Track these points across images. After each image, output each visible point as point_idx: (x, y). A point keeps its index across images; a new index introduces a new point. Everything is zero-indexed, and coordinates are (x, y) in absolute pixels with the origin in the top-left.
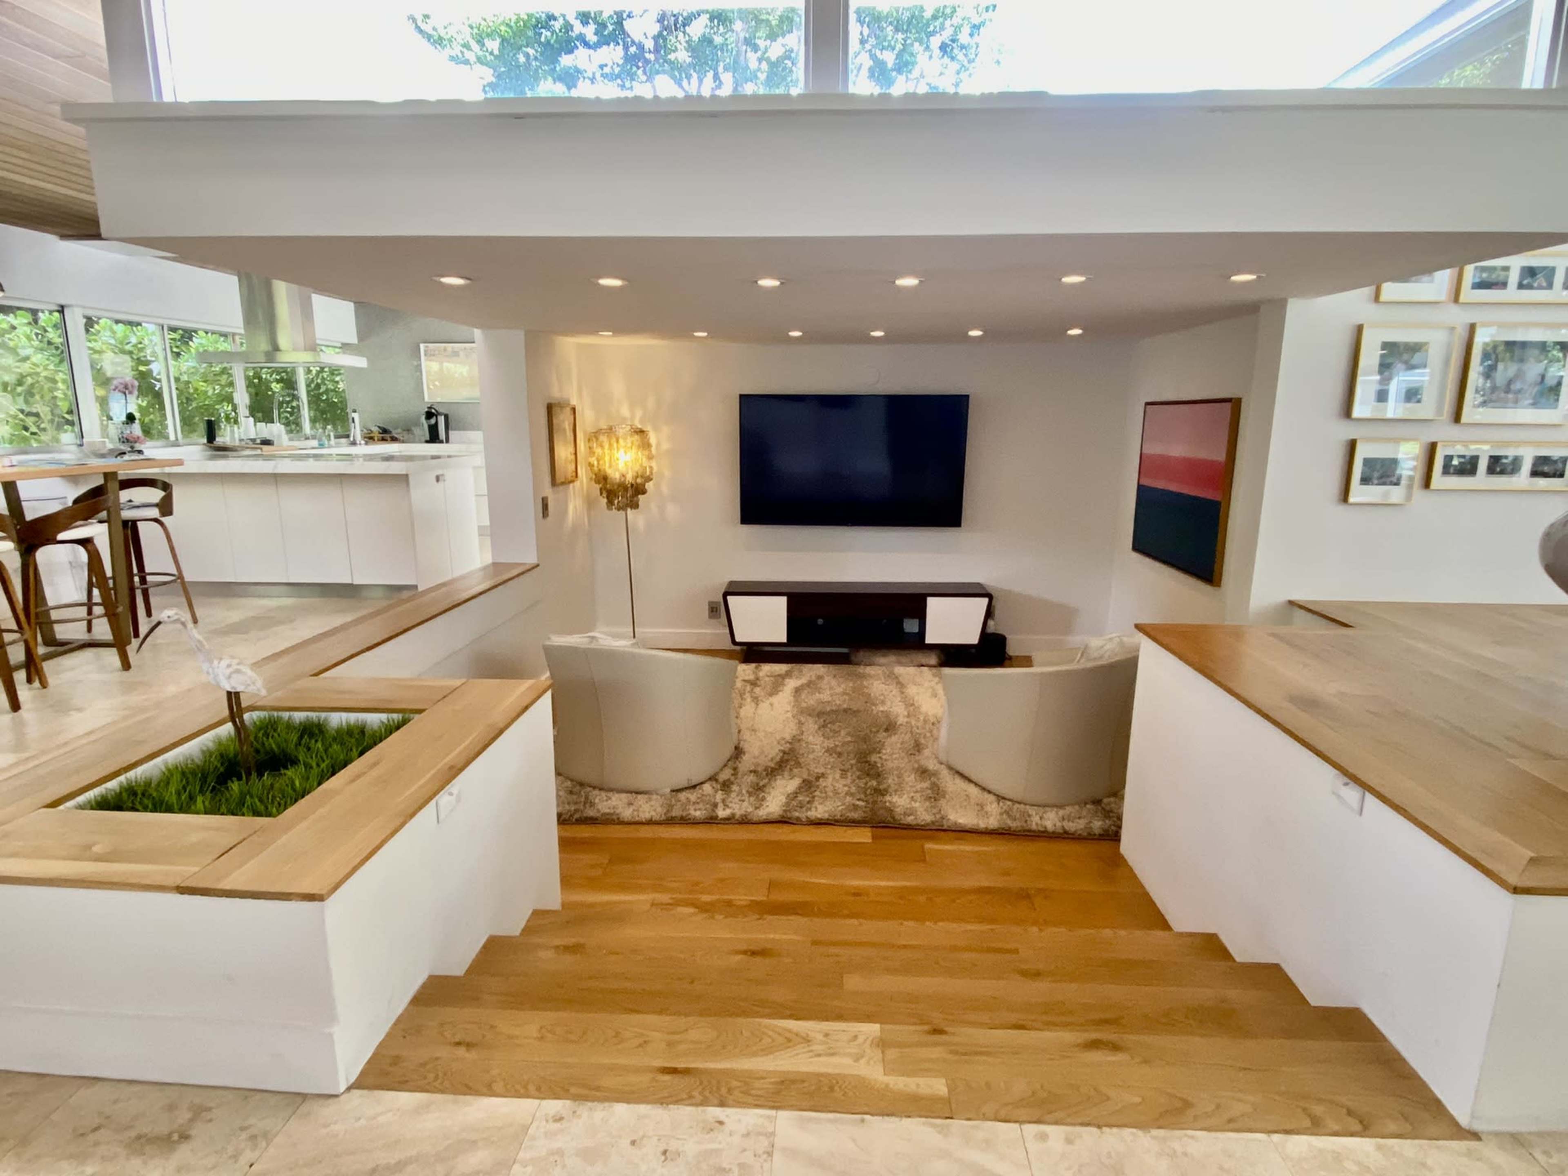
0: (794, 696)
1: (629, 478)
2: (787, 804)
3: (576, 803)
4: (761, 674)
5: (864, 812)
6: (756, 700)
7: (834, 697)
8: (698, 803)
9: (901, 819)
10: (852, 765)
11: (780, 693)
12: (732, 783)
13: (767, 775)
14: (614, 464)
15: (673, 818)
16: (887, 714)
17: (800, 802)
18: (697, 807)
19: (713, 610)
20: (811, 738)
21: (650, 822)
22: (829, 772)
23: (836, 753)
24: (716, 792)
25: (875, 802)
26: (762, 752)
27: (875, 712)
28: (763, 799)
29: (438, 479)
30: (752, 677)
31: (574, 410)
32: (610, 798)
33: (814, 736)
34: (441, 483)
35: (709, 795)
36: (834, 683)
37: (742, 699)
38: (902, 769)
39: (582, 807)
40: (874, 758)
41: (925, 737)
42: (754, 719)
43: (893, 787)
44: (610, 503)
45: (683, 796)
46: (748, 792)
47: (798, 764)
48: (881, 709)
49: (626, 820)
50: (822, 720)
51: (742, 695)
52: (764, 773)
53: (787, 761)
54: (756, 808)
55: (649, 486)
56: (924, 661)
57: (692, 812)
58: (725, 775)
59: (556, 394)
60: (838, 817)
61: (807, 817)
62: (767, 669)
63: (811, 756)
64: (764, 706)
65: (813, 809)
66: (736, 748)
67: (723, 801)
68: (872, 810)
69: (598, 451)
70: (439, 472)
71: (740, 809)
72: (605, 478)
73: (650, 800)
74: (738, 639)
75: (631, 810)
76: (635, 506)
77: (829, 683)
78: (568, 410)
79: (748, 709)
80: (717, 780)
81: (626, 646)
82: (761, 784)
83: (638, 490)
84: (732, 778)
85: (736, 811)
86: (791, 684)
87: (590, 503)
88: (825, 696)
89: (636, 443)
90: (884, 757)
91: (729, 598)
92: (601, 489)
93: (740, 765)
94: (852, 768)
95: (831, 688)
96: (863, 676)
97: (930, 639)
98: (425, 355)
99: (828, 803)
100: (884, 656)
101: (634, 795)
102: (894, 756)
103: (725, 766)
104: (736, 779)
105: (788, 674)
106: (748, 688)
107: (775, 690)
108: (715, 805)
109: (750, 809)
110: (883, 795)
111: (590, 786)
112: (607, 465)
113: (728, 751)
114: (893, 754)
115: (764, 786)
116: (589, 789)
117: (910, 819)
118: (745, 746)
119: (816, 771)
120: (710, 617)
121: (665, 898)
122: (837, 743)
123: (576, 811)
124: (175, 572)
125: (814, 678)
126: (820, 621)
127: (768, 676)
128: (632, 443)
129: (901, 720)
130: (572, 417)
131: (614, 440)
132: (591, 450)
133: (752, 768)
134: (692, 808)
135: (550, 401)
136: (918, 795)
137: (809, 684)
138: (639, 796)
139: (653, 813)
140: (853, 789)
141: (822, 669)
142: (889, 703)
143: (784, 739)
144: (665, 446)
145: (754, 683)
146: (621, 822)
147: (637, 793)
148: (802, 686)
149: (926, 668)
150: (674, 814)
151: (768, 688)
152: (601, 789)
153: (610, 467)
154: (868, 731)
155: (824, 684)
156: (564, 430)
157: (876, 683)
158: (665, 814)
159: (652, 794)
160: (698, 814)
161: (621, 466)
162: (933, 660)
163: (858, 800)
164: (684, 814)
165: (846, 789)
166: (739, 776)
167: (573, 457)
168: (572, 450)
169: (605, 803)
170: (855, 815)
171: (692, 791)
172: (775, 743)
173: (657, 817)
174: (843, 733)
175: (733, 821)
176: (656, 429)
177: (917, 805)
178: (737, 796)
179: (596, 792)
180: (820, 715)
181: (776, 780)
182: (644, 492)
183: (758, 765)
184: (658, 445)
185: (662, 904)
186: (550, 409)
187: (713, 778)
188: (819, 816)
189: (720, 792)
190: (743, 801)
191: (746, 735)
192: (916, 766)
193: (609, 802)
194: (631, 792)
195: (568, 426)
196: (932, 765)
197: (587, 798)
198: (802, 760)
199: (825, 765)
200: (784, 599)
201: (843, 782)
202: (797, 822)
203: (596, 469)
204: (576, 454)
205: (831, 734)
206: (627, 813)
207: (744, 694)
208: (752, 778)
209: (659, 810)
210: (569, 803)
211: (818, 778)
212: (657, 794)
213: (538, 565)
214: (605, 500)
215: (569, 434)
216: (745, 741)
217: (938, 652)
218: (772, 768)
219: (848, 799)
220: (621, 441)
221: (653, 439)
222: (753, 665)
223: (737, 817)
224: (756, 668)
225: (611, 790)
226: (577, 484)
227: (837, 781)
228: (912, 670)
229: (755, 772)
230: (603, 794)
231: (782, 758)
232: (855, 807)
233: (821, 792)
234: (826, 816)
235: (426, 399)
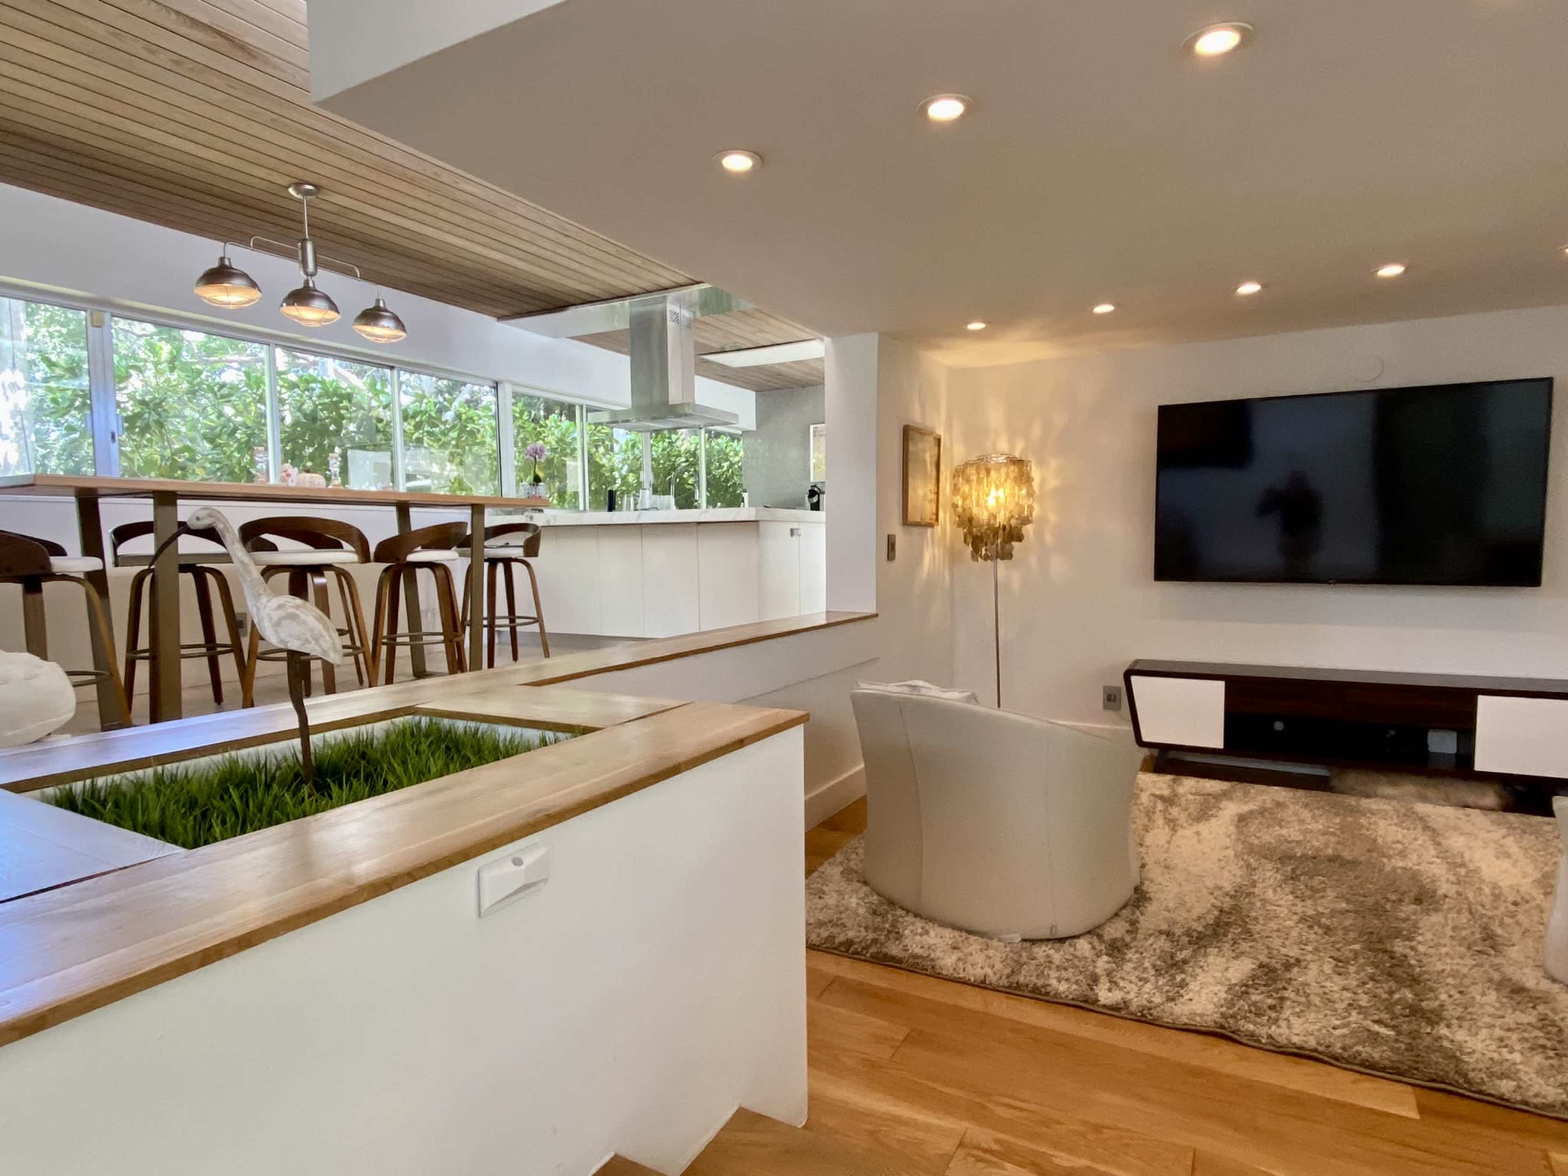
0: (1237, 827)
1: (1001, 519)
2: (1231, 1004)
3: (876, 929)
4: (1181, 790)
5: (1392, 1049)
6: (1173, 824)
7: (1308, 836)
8: (1066, 969)
9: (1483, 1083)
10: (1356, 953)
11: (1213, 820)
12: (1127, 946)
13: (1190, 943)
14: (982, 501)
15: (1018, 986)
16: (1415, 876)
17: (1255, 1004)
18: (1064, 974)
19: (1111, 699)
20: (1270, 894)
21: (982, 985)
22: (1309, 957)
23: (1320, 926)
24: (1098, 956)
25: (1415, 1035)
26: (1183, 904)
27: (1388, 868)
28: (1183, 985)
29: (792, 532)
30: (1166, 792)
31: (938, 441)
32: (927, 933)
33: (1275, 891)
34: (795, 538)
35: (1086, 958)
36: (1306, 814)
37: (1150, 820)
38: (1465, 976)
39: (883, 937)
40: (1399, 947)
41: (1502, 924)
42: (1167, 851)
43: (1452, 1011)
44: (976, 551)
45: (1040, 951)
46: (1154, 966)
47: (1248, 934)
48: (1401, 864)
49: (945, 972)
50: (1289, 868)
51: (1149, 814)
52: (1185, 939)
53: (1228, 924)
54: (1171, 999)
55: (1028, 530)
56: (1471, 800)
57: (1053, 982)
58: (1116, 930)
59: (916, 417)
60: (1337, 1049)
61: (1270, 1037)
62: (1189, 784)
63: (1273, 925)
64: (1187, 833)
65: (1283, 1024)
66: (1136, 889)
67: (1109, 974)
68: (1410, 1048)
69: (966, 488)
70: (795, 526)
71: (1138, 994)
72: (970, 520)
73: (988, 947)
74: (1146, 738)
75: (954, 957)
76: (1007, 555)
77: (1295, 814)
78: (931, 440)
79: (1158, 835)
80: (1100, 937)
81: (957, 700)
82: (1180, 956)
83: (1013, 534)
84: (1128, 939)
85: (1132, 995)
86: (1231, 809)
87: (953, 557)
88: (1292, 832)
89: (1012, 475)
90: (1422, 948)
91: (1134, 679)
92: (965, 535)
93: (1142, 919)
94: (1355, 959)
95: (1302, 821)
96: (1355, 811)
97: (1481, 764)
98: (814, 436)
99: (1312, 1016)
100: (1394, 784)
101: (964, 934)
102: (1443, 950)
103: (1116, 915)
104: (1134, 939)
105: (1225, 795)
106: (1160, 806)
107: (1204, 813)
108: (1095, 979)
109: (1157, 1000)
110: (1432, 1023)
111: (902, 908)
112: (974, 503)
113: (1126, 893)
114: (1437, 946)
115: (1185, 962)
116: (900, 912)
117: (1505, 1087)
118: (1150, 888)
119: (1284, 951)
120: (1106, 707)
121: (984, 1136)
122: (1321, 909)
123: (875, 941)
124: (535, 616)
125: (1269, 804)
126: (1279, 726)
127: (1191, 794)
128: (1007, 475)
129: (1444, 888)
130: (936, 449)
131: (983, 473)
132: (956, 489)
133: (1164, 927)
134: (1054, 974)
135: (908, 423)
136: (1515, 1036)
137: (1262, 811)
138: (972, 938)
139: (989, 971)
140: (1364, 1000)
141: (1284, 793)
142: (1414, 857)
143: (1220, 888)
144: (1053, 483)
145: (1169, 801)
146: (939, 976)
147: (970, 932)
148: (1251, 812)
149: (1477, 811)
150: (1022, 979)
151: (1192, 809)
152: (916, 916)
153: (978, 505)
154: (1379, 897)
155: (1287, 814)
156: (924, 461)
157: (1382, 823)
158: (1008, 977)
159: (992, 939)
160: (1063, 987)
161: (991, 503)
162: (1490, 798)
163: (1378, 1022)
164: (1040, 983)
165: (1347, 995)
166: (1140, 936)
167: (934, 496)
168: (932, 486)
169: (918, 937)
170: (1376, 1054)
171: (1057, 945)
172: (1205, 891)
173: (993, 979)
174: (1331, 894)
175: (1123, 1013)
176: (1041, 463)
177: (1517, 1057)
178: (1135, 968)
179: (910, 919)
180: (1285, 858)
181: (1206, 955)
182: (1020, 538)
183: (1173, 922)
184: (1043, 481)
185: (978, 1148)
186: (908, 433)
187: (1093, 932)
188: (1295, 1040)
189: (1105, 958)
190: (1146, 981)
191: (1154, 872)
192: (1496, 976)
193: (925, 937)
194: (960, 929)
195: (929, 457)
196: (1531, 979)
197: (893, 925)
198: (1256, 928)
199: (1302, 943)
200: (1221, 685)
201: (1340, 981)
202: (1252, 1042)
203: (960, 510)
204: (937, 493)
205: (1308, 893)
206: (948, 962)
207: (1154, 813)
208: (1163, 943)
209: (999, 966)
210: (866, 928)
211: (1288, 967)
212: (1000, 940)
213: (876, 615)
214: (970, 549)
215: (931, 469)
216: (1152, 881)
217: (1497, 787)
218: (1200, 933)
219: (1354, 1016)
220: (993, 473)
221: (1036, 473)
222: (1169, 777)
223: (1133, 1008)
224: (1174, 781)
225: (930, 919)
226: (938, 529)
227: (1328, 978)
228: (1449, 811)
229: (1168, 934)
230: (919, 924)
231: (1218, 918)
232: (1374, 1038)
233: (1297, 992)
234: (1312, 1043)
235: (812, 480)
